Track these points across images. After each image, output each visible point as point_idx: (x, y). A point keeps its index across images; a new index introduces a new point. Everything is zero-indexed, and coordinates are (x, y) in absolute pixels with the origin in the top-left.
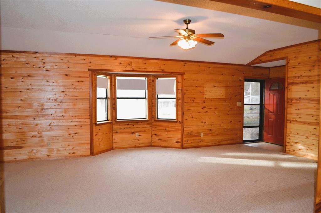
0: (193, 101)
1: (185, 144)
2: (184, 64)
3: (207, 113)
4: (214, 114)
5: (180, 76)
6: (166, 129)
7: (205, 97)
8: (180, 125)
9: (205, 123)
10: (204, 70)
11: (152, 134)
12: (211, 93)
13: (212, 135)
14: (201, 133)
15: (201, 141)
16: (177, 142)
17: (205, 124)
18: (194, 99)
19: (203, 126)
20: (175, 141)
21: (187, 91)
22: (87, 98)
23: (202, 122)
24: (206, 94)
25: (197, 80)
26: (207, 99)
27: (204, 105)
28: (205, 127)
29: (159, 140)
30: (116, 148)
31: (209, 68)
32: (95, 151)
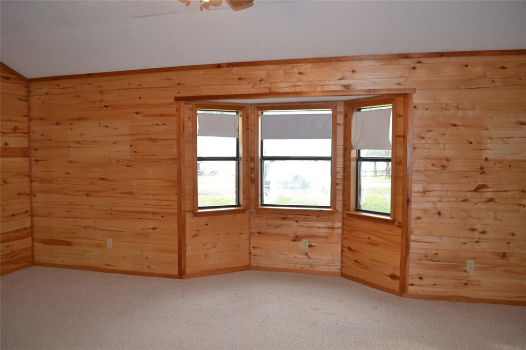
0: (444, 167)
1: (412, 285)
2: (413, 65)
3: (490, 203)
4: (516, 207)
5: (403, 98)
6: (369, 238)
7: (484, 157)
8: (399, 231)
9: (483, 232)
10: (484, 77)
11: (343, 247)
12: (505, 143)
13: (506, 271)
14: (468, 262)
15: (466, 284)
16: (393, 277)
17: (483, 236)
18: (445, 163)
19: (477, 242)
20: (388, 274)
21: (423, 138)
22: (172, 159)
23: (473, 230)
24: (489, 146)
25: (458, 108)
26: (491, 163)
27: (480, 180)
28: (483, 246)
29: (356, 263)
30: (257, 268)
31: (503, 68)
32: (188, 270)
